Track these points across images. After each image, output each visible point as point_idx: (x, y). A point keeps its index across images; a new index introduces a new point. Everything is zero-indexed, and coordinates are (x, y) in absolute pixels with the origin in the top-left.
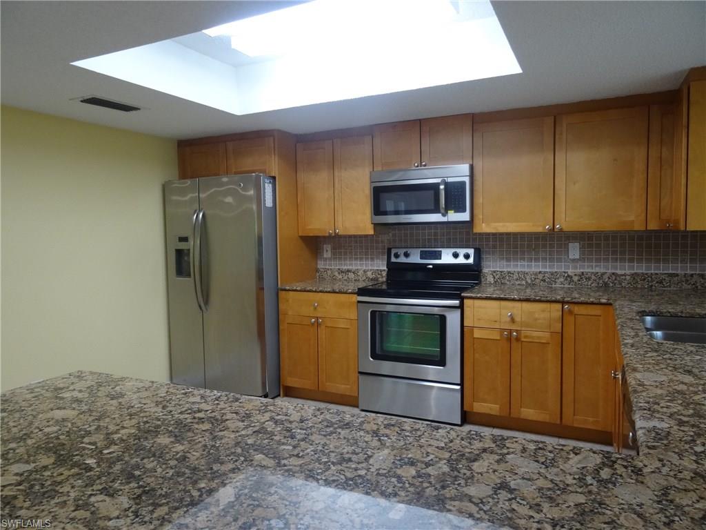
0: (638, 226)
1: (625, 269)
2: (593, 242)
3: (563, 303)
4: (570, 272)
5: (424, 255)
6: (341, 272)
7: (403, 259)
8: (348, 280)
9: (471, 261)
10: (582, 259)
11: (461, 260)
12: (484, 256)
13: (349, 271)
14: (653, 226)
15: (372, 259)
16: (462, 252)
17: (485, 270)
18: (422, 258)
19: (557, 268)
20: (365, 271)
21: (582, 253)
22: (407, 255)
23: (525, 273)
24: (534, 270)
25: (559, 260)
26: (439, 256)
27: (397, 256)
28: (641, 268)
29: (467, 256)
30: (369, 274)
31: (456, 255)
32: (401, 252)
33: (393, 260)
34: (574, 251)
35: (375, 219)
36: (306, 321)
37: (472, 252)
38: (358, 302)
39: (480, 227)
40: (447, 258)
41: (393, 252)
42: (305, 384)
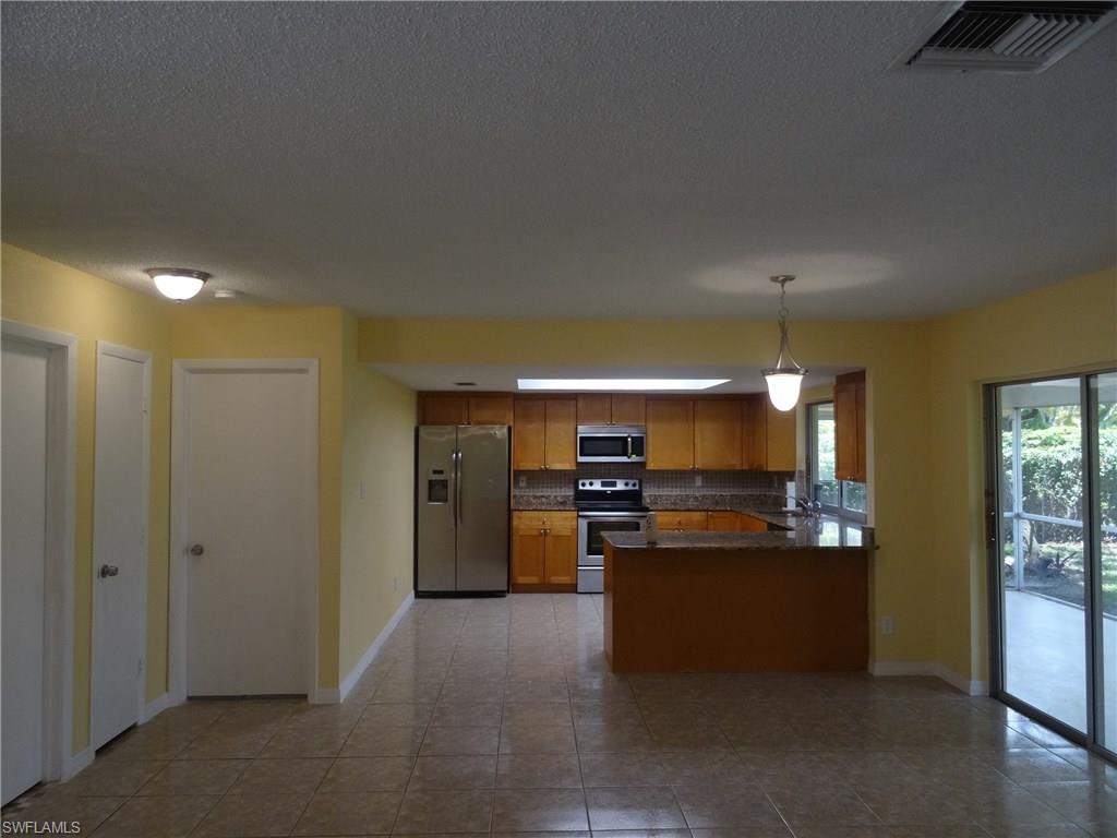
0: (738, 467)
1: (727, 493)
2: (711, 476)
3: (708, 511)
4: (697, 494)
5: (603, 484)
6: (535, 497)
7: (588, 487)
8: (542, 504)
9: (637, 488)
10: (703, 487)
11: (630, 488)
12: (644, 485)
13: (542, 496)
14: (746, 467)
15: (561, 488)
16: (631, 482)
17: (644, 494)
18: (602, 486)
19: (689, 492)
20: (556, 497)
21: (703, 482)
22: (591, 484)
23: (670, 496)
24: (675, 493)
25: (690, 487)
26: (614, 484)
27: (583, 485)
28: (735, 492)
29: (634, 485)
30: (559, 499)
31: (627, 484)
32: (587, 482)
33: (581, 488)
34: (699, 481)
35: (581, 459)
36: (536, 533)
37: (637, 481)
38: (579, 516)
39: (650, 466)
40: (620, 486)
41: (580, 482)
42: (534, 580)
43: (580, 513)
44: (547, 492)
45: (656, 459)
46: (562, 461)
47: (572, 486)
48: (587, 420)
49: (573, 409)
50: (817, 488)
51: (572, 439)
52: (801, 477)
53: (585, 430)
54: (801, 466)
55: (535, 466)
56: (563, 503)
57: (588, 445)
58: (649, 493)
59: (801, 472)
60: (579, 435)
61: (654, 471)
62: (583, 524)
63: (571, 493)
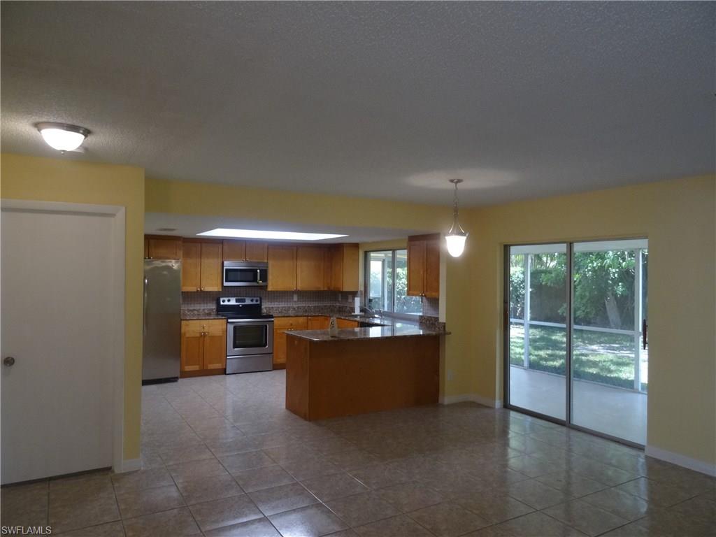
0: (322, 289)
1: (312, 304)
2: (303, 294)
3: (308, 316)
4: (295, 306)
6: (189, 310)
7: (226, 303)
8: (194, 315)
9: (259, 303)
10: (298, 301)
11: (254, 303)
12: (262, 301)
13: (194, 310)
14: (326, 289)
15: (207, 303)
16: (255, 299)
17: (263, 307)
18: (236, 302)
19: (290, 305)
20: (204, 310)
21: (298, 299)
22: (229, 301)
23: (278, 307)
24: (281, 306)
25: (290, 302)
26: (244, 301)
27: (224, 301)
28: (316, 304)
29: (257, 301)
30: (206, 311)
31: (252, 301)
32: (226, 299)
33: (222, 303)
34: (295, 298)
35: (226, 284)
36: (198, 335)
37: (258, 299)
38: (228, 322)
39: (270, 289)
40: (248, 302)
41: (222, 299)
42: (196, 368)
43: (230, 320)
44: (197, 307)
45: (274, 284)
46: (212, 286)
47: (215, 302)
48: (230, 257)
49: (220, 251)
50: (370, 301)
51: (220, 270)
52: (361, 294)
53: (228, 264)
54: (361, 288)
55: (193, 289)
56: (209, 314)
57: (230, 274)
58: (266, 306)
59: (361, 291)
60: (225, 268)
61: (271, 291)
62: (231, 328)
63: (214, 307)
